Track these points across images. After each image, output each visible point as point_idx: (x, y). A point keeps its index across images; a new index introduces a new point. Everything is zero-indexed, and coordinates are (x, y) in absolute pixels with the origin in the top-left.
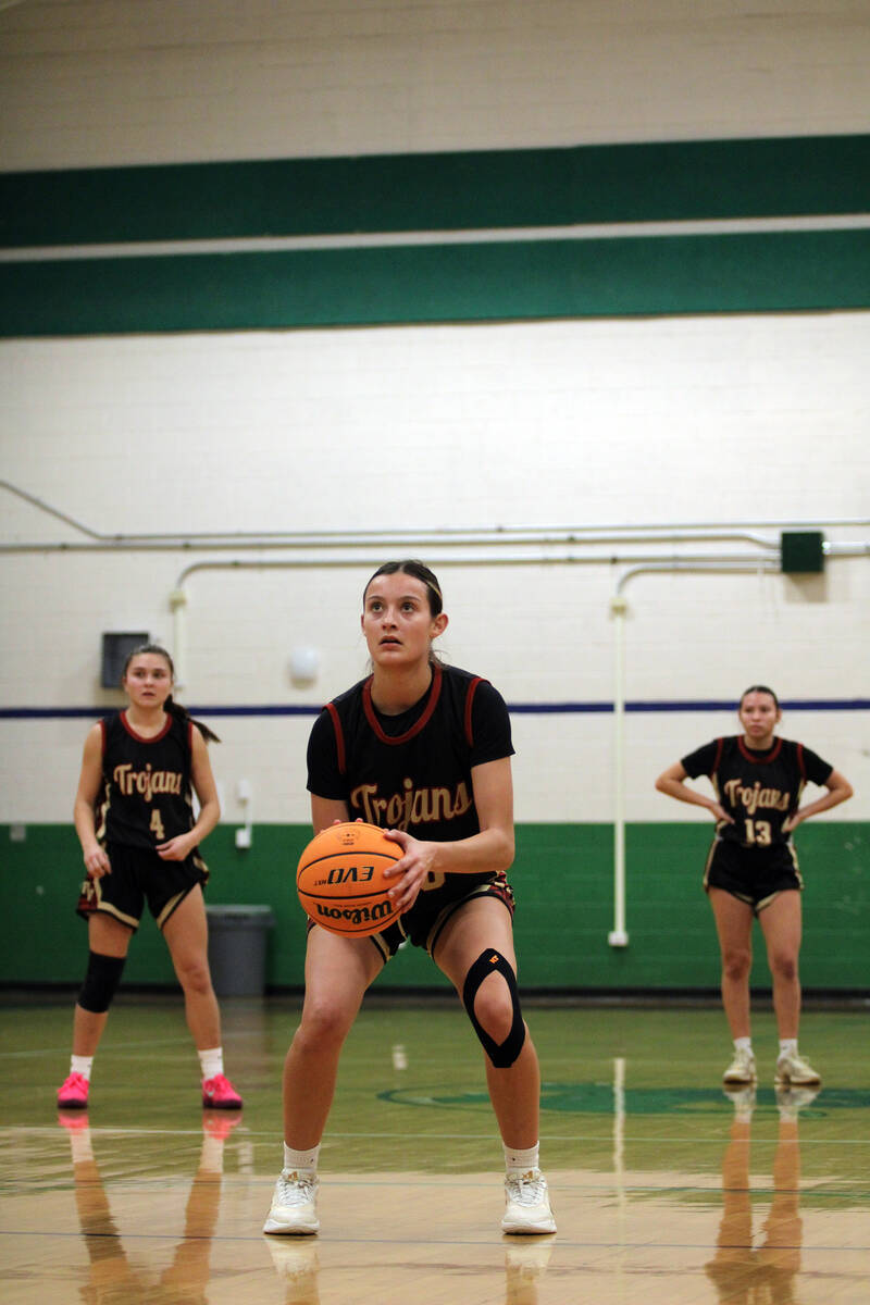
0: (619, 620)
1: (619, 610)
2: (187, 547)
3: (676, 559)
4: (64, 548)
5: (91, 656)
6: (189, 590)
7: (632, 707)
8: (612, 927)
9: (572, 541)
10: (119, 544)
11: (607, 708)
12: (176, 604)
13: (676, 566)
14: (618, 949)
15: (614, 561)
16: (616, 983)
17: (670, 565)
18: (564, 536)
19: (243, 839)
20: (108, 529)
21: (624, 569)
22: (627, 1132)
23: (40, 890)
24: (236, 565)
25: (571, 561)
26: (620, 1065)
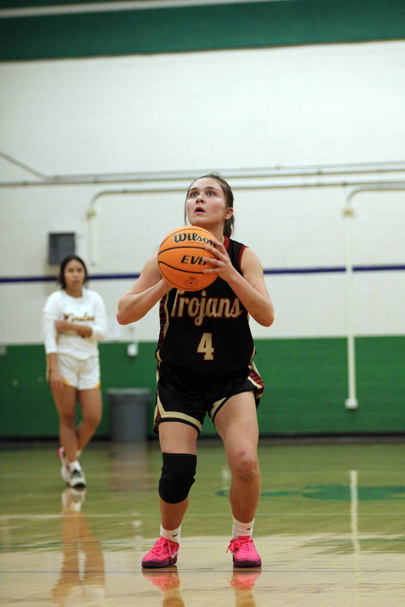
0: (348, 220)
1: (348, 213)
2: (96, 182)
3: (380, 183)
4: (25, 184)
5: (41, 246)
6: (99, 207)
7: (357, 269)
8: (346, 396)
9: (320, 174)
10: (57, 181)
11: (342, 270)
12: (90, 215)
13: (381, 187)
14: (352, 411)
15: (345, 184)
16: (350, 429)
17: (376, 186)
18: (314, 171)
19: (133, 350)
20: (50, 172)
21: (350, 189)
22: (359, 511)
23: (15, 383)
24: (125, 192)
25: (320, 185)
26: (354, 475)
